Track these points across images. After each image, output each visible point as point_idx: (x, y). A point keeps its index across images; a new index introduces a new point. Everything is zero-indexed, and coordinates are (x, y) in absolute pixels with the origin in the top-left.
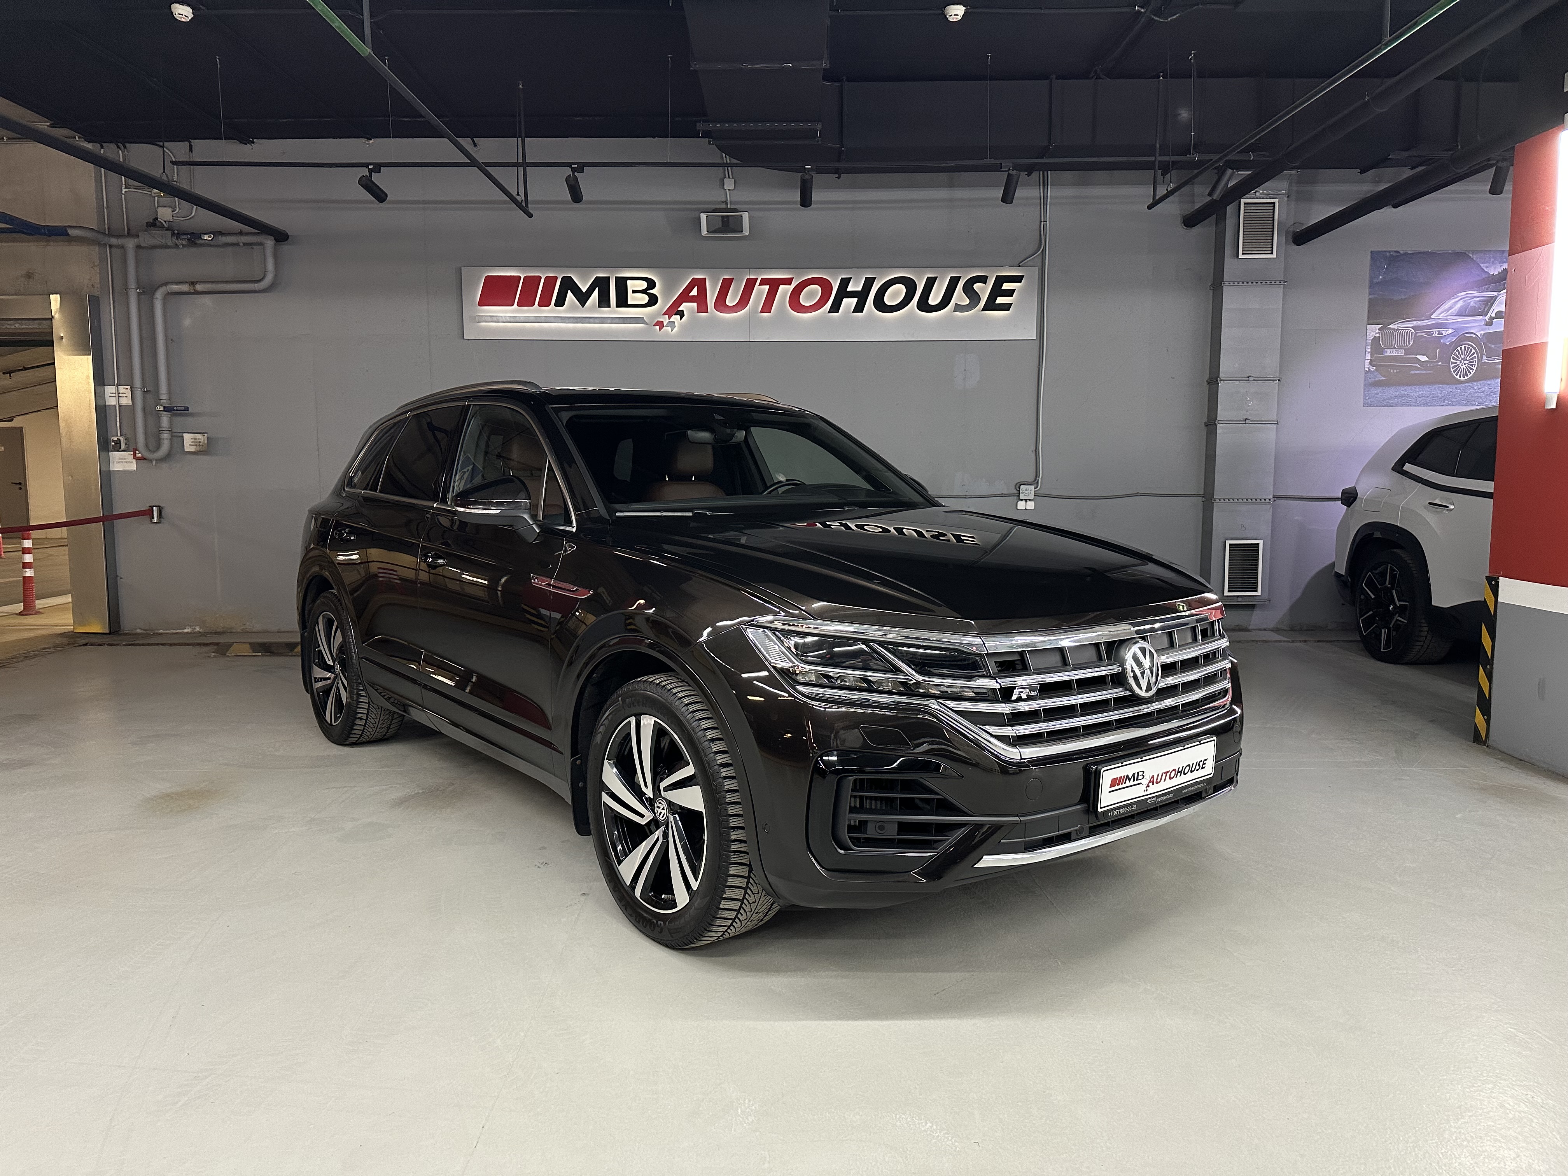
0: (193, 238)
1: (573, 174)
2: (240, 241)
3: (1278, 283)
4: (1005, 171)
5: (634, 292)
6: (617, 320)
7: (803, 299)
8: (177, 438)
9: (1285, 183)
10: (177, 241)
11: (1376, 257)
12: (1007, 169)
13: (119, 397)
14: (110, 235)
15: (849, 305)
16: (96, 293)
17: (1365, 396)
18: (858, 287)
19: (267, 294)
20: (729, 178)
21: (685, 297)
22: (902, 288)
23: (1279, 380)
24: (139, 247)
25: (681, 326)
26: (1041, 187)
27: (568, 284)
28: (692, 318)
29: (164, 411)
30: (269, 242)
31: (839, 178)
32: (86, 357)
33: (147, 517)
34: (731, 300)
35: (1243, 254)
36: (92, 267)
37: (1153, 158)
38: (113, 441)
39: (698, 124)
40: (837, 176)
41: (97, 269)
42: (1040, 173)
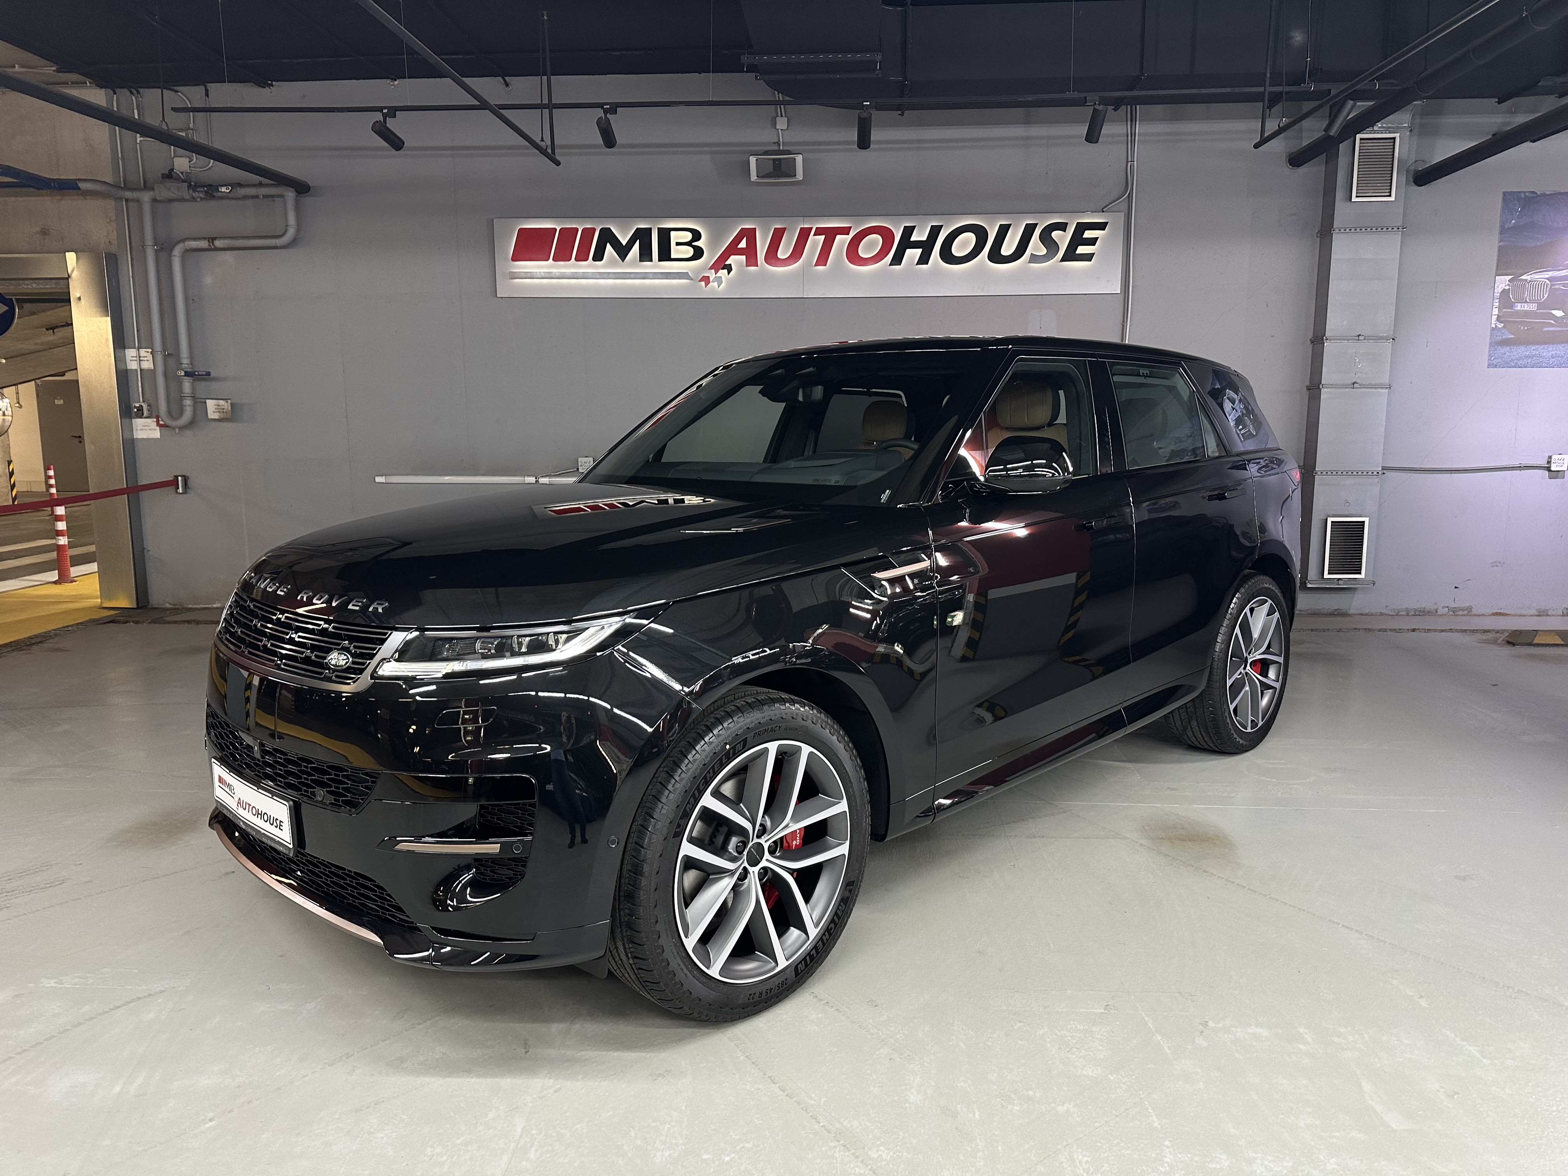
0: (210, 190)
1: (606, 116)
2: (260, 193)
3: (1395, 229)
4: (1091, 106)
5: (678, 244)
6: (659, 276)
7: (861, 252)
8: (200, 404)
9: (1408, 116)
10: (194, 194)
11: (1508, 197)
12: (1092, 104)
13: (140, 360)
14: (126, 188)
15: (912, 257)
16: (113, 249)
17: (1490, 356)
18: (923, 236)
19: (289, 250)
20: (782, 116)
21: (732, 249)
22: (971, 237)
23: (1393, 339)
24: (154, 200)
25: (728, 281)
26: (1129, 123)
27: (607, 237)
28: (741, 273)
29: (185, 376)
30: (290, 195)
31: (902, 115)
32: (104, 318)
33: (173, 488)
34: (783, 253)
35: (1357, 197)
36: (109, 223)
37: (1261, 89)
38: (135, 407)
39: (742, 57)
40: (900, 112)
41: (113, 224)
42: (1127, 108)
